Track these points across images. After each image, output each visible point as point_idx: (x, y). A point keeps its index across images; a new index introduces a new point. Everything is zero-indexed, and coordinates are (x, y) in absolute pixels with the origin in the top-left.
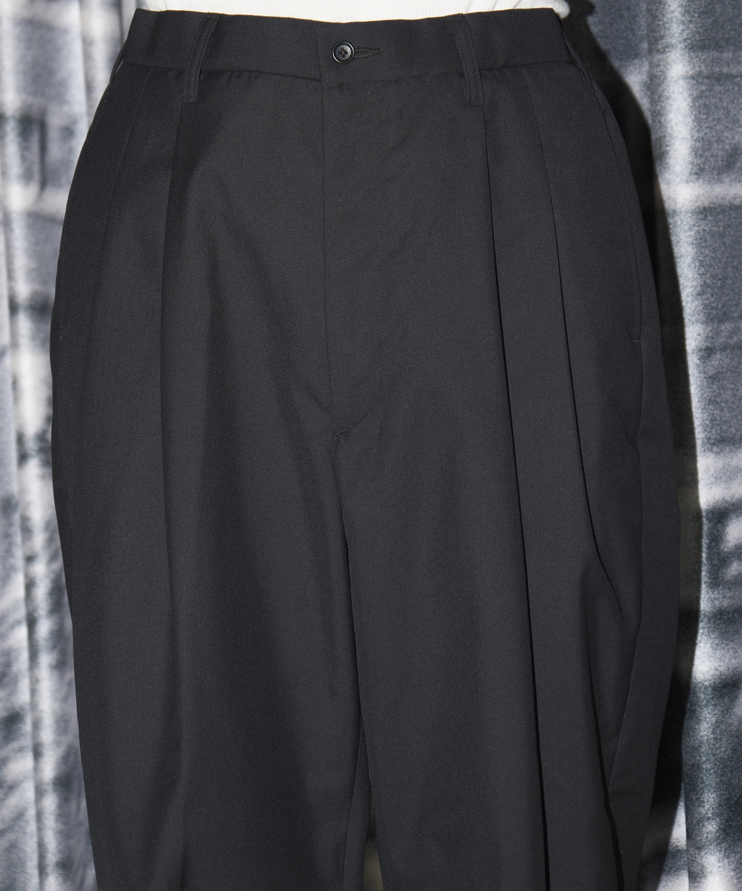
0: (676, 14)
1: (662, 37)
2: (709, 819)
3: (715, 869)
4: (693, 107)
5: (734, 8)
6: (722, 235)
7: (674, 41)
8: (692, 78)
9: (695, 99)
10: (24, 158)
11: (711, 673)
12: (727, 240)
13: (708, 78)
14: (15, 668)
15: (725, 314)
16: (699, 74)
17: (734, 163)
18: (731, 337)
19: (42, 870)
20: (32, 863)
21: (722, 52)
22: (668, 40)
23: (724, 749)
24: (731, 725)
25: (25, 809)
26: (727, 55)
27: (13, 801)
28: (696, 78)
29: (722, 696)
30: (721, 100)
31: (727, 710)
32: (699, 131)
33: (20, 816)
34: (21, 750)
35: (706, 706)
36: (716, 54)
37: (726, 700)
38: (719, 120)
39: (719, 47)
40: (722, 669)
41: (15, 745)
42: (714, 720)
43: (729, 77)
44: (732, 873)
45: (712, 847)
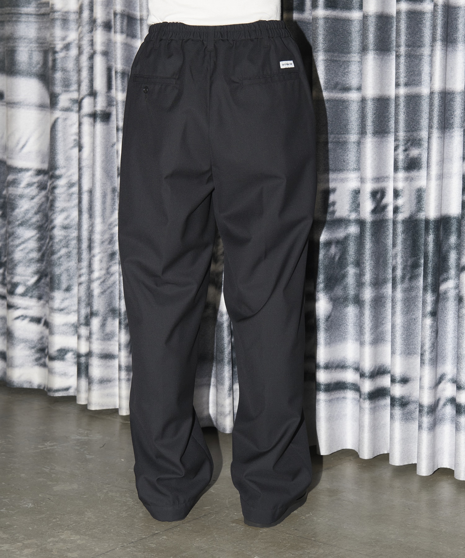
0: (321, 41)
1: (317, 48)
2: (321, 283)
3: (322, 298)
4: (325, 69)
5: (339, 40)
6: (332, 108)
7: (320, 49)
8: (325, 60)
9: (326, 67)
10: (122, 85)
11: (323, 239)
12: (334, 110)
13: (330, 61)
14: (114, 239)
15: (332, 132)
16: (327, 59)
17: (337, 87)
18: (333, 139)
19: (120, 298)
20: (117, 297)
21: (334, 53)
22: (318, 49)
23: (326, 263)
24: (329, 255)
25: (116, 281)
26: (336, 54)
27: (112, 279)
28: (326, 61)
29: (326, 246)
30: (333, 68)
31: (328, 251)
32: (326, 76)
33: (114, 283)
34: (115, 263)
35: (322, 249)
36: (333, 54)
37: (328, 247)
38: (333, 74)
39: (333, 52)
40: (327, 238)
41: (114, 262)
42: (324, 253)
43: (336, 61)
44: (327, 300)
45: (321, 291)
